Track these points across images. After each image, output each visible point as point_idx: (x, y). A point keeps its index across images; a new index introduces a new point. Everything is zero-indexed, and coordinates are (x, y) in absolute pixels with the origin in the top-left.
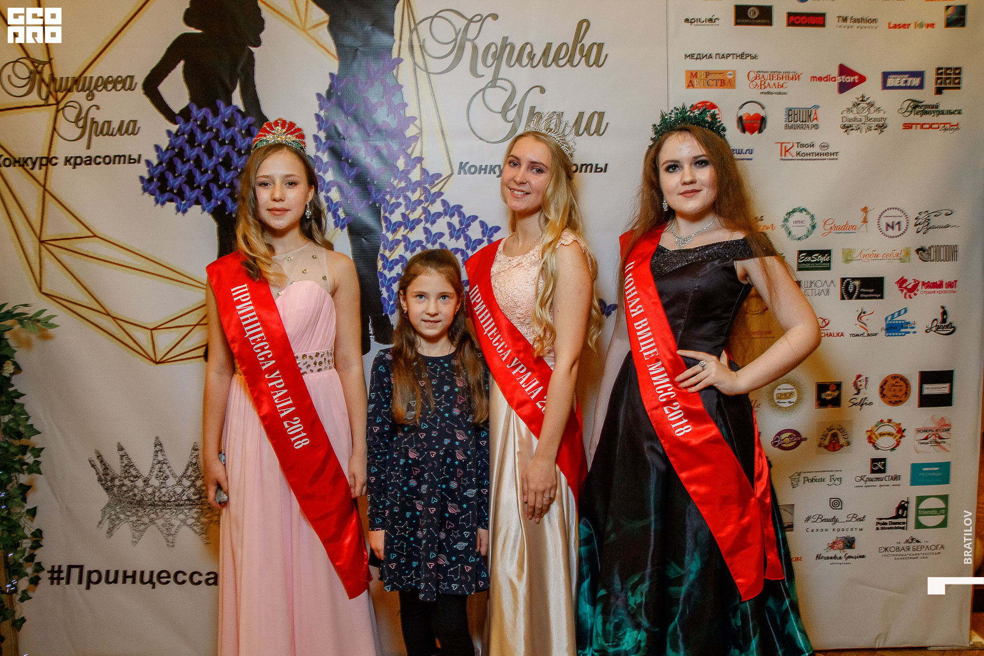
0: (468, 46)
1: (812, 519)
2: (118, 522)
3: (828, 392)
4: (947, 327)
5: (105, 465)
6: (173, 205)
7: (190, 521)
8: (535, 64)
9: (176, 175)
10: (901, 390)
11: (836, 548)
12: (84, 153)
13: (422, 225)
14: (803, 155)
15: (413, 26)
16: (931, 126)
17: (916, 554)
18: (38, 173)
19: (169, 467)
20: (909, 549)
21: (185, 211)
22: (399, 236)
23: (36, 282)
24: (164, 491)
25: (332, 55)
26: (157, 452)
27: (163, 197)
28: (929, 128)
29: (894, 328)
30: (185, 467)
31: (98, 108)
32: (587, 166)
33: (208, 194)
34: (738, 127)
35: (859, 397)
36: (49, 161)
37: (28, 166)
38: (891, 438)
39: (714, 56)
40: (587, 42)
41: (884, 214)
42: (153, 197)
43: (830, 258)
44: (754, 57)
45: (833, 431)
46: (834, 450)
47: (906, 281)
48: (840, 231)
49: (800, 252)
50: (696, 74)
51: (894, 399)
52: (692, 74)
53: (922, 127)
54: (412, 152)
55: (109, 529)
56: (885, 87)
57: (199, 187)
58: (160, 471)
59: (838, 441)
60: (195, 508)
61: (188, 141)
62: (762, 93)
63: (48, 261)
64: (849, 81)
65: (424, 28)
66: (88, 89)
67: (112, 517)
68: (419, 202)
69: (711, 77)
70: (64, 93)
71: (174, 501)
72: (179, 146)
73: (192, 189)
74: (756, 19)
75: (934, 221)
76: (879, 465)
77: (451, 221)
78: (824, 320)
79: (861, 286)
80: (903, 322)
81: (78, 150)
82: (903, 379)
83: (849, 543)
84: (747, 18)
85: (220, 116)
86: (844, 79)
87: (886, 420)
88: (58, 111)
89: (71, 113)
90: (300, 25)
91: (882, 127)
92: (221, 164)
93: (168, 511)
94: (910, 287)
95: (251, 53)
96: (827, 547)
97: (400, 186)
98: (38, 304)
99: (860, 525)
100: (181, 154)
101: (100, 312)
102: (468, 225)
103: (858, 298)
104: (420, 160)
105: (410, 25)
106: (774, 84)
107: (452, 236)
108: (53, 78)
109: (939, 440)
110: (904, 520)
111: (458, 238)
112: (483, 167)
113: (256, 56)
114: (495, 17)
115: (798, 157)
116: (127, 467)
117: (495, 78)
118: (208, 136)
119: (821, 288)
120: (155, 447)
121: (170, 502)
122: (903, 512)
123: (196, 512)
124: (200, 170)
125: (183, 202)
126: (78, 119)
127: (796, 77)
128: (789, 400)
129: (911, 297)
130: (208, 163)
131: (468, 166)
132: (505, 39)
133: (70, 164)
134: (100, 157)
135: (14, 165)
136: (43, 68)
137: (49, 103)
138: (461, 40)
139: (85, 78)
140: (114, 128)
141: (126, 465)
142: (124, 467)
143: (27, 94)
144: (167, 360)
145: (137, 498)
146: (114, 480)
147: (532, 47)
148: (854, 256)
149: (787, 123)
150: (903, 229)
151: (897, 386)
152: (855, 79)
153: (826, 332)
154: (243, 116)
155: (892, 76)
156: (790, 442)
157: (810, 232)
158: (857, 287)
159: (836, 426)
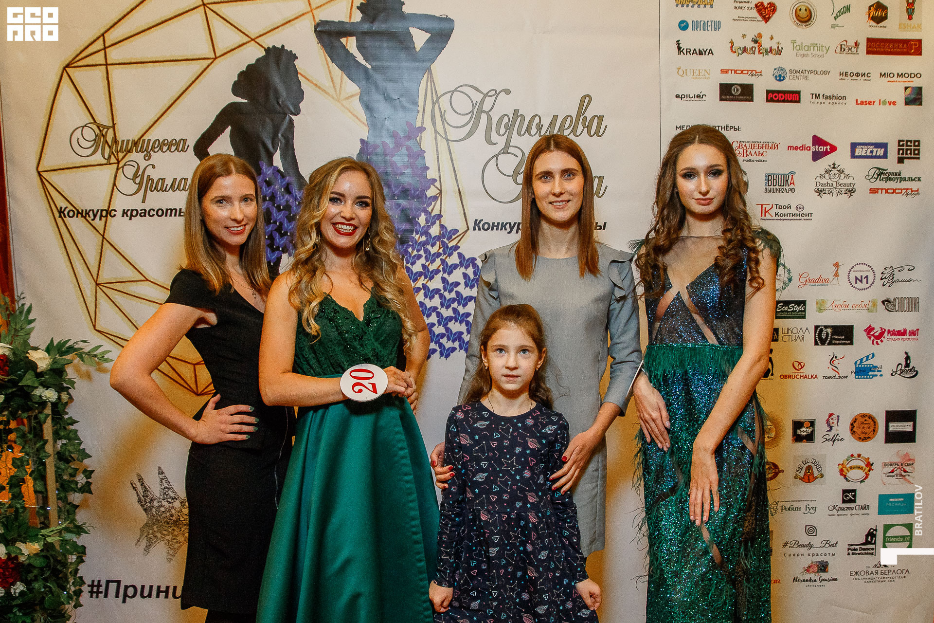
0: (484, 117)
1: (789, 545)
2: (155, 540)
3: (803, 429)
4: (911, 370)
5: (145, 487)
10: (869, 428)
11: (810, 571)
12: (140, 207)
13: (440, 274)
14: (781, 215)
15: (435, 99)
16: (894, 191)
17: (884, 578)
18: (99, 223)
20: (877, 573)
22: (419, 285)
23: (91, 320)
28: (893, 193)
29: (863, 371)
31: (154, 167)
35: (832, 434)
36: (108, 213)
37: (89, 216)
38: (862, 471)
40: (589, 114)
41: (854, 269)
43: (805, 308)
44: (737, 129)
45: (808, 465)
46: (809, 481)
47: (873, 329)
48: (815, 284)
49: (778, 303)
51: (863, 436)
53: (886, 191)
54: (432, 211)
55: (147, 547)
56: (853, 156)
59: (812, 474)
62: (744, 160)
63: (103, 302)
64: (822, 150)
65: (444, 101)
66: (145, 150)
67: (150, 536)
68: (438, 255)
70: (125, 153)
74: (739, 95)
75: (898, 276)
76: (850, 496)
77: (466, 272)
78: (800, 363)
79: (833, 333)
80: (871, 366)
81: (136, 203)
82: (870, 417)
83: (823, 567)
84: (731, 94)
85: (262, 176)
86: (818, 148)
87: (856, 455)
88: (118, 169)
89: (130, 171)
90: (335, 96)
91: (851, 192)
94: (876, 334)
95: (291, 121)
96: (803, 570)
97: (421, 240)
98: (95, 340)
99: (832, 550)
103: (830, 344)
104: (439, 217)
105: (432, 97)
106: (755, 152)
107: (466, 285)
108: (115, 140)
109: (904, 474)
110: (873, 546)
111: (472, 287)
112: (496, 224)
113: (295, 123)
114: (508, 92)
115: (777, 217)
116: (166, 490)
117: (508, 145)
122: (872, 539)
126: (135, 176)
127: (775, 147)
128: (768, 435)
129: (877, 344)
131: (482, 223)
132: (516, 112)
133: (127, 216)
134: (154, 210)
135: (77, 217)
136: (107, 132)
137: (111, 162)
138: (477, 111)
139: (143, 140)
140: (167, 185)
141: (165, 488)
142: (164, 490)
143: (92, 154)
144: (208, 392)
145: (174, 518)
146: (153, 501)
147: (540, 118)
148: (827, 306)
149: (767, 187)
150: (870, 282)
151: (866, 424)
152: (827, 149)
153: (802, 374)
154: (283, 176)
155: (859, 147)
156: (769, 474)
157: (786, 284)
158: (830, 334)
159: (811, 460)
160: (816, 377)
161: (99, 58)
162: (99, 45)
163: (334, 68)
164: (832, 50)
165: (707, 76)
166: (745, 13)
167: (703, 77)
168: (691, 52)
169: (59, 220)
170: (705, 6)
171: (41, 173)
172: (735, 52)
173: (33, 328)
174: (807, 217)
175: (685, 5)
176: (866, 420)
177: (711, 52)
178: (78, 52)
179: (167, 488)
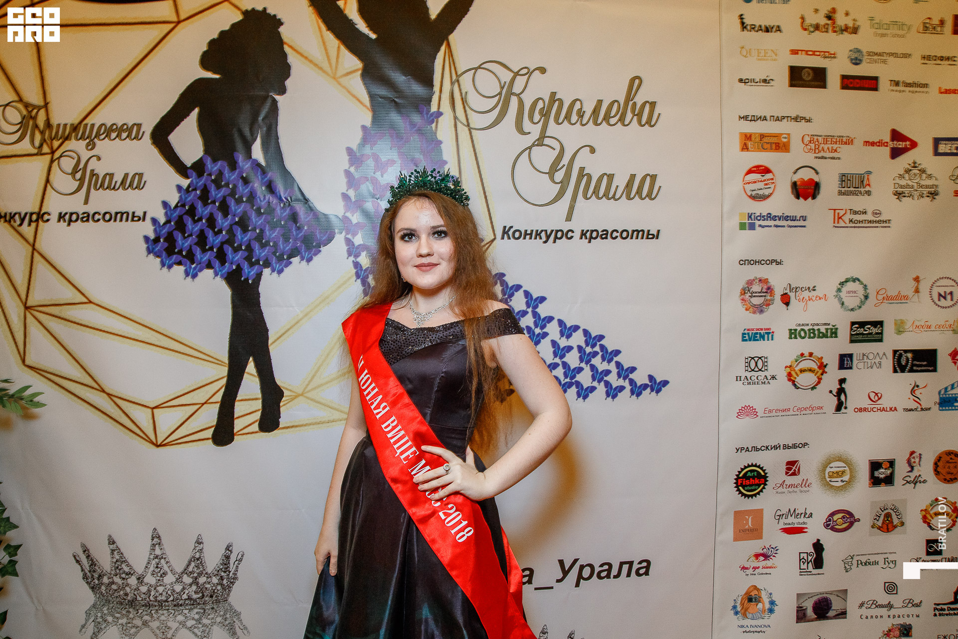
0: (514, 100)
1: (866, 605)
2: (104, 626)
3: (882, 470)
5: (92, 560)
6: (182, 268)
7: (190, 623)
8: (585, 121)
9: (186, 235)
10: (954, 467)
11: (891, 636)
12: (81, 209)
14: (856, 222)
15: (454, 77)
18: (27, 230)
19: (167, 562)
21: (194, 276)
23: (19, 353)
24: (160, 589)
25: (365, 106)
26: (154, 545)
27: (171, 260)
29: (947, 402)
30: (186, 562)
31: (99, 159)
32: (638, 231)
33: (222, 257)
34: (792, 193)
36: (40, 217)
37: (15, 221)
38: (947, 518)
39: (768, 118)
40: (639, 99)
41: (938, 284)
42: (158, 260)
43: (882, 330)
44: (809, 121)
45: (886, 512)
46: (888, 531)
48: (892, 302)
49: (853, 323)
50: (751, 136)
51: (948, 477)
52: (746, 136)
55: (94, 633)
56: (936, 153)
57: (211, 249)
58: (157, 567)
59: (892, 522)
60: (194, 608)
61: (200, 198)
62: (816, 157)
63: (34, 330)
64: (902, 146)
65: (466, 80)
66: (87, 138)
67: (98, 620)
69: (765, 140)
70: (61, 141)
71: (173, 600)
72: (190, 204)
73: (204, 251)
74: (809, 81)
76: (934, 546)
78: (876, 394)
79: (914, 359)
80: (957, 396)
81: (76, 204)
82: (956, 455)
83: (906, 631)
84: (801, 79)
85: (237, 171)
86: (897, 145)
88: (52, 161)
89: (68, 164)
90: (330, 73)
91: (933, 195)
92: (236, 223)
93: (165, 612)
95: (275, 102)
96: (882, 635)
98: (21, 379)
99: (914, 611)
100: (192, 212)
101: (93, 388)
102: (511, 295)
103: (911, 371)
105: (451, 77)
106: (828, 148)
108: (48, 124)
112: (529, 232)
113: (280, 105)
114: (543, 70)
115: (851, 225)
116: (118, 563)
117: (543, 136)
118: (223, 192)
119: (873, 361)
120: (153, 540)
121: (168, 602)
123: (197, 613)
124: (213, 229)
125: (193, 266)
126: (75, 171)
127: (849, 142)
128: (841, 479)
130: (223, 222)
131: (512, 230)
132: (553, 94)
133: (65, 221)
134: (99, 214)
136: (37, 113)
137: (43, 152)
138: (506, 94)
139: (85, 124)
140: (116, 182)
141: (117, 561)
142: (115, 563)
143: (17, 141)
144: (170, 442)
145: (129, 598)
146: (102, 578)
147: (581, 104)
148: (906, 327)
149: (841, 189)
150: (955, 299)
152: (906, 144)
153: (879, 407)
154: (264, 172)
155: (942, 142)
156: (843, 523)
157: (862, 303)
158: (910, 359)
159: (890, 506)
160: (895, 409)
163: (330, 36)
164: (913, 29)
165: (774, 57)
167: (770, 58)
168: (756, 29)
172: (805, 29)
174: (885, 224)
176: (951, 459)
177: (779, 29)
179: (120, 562)
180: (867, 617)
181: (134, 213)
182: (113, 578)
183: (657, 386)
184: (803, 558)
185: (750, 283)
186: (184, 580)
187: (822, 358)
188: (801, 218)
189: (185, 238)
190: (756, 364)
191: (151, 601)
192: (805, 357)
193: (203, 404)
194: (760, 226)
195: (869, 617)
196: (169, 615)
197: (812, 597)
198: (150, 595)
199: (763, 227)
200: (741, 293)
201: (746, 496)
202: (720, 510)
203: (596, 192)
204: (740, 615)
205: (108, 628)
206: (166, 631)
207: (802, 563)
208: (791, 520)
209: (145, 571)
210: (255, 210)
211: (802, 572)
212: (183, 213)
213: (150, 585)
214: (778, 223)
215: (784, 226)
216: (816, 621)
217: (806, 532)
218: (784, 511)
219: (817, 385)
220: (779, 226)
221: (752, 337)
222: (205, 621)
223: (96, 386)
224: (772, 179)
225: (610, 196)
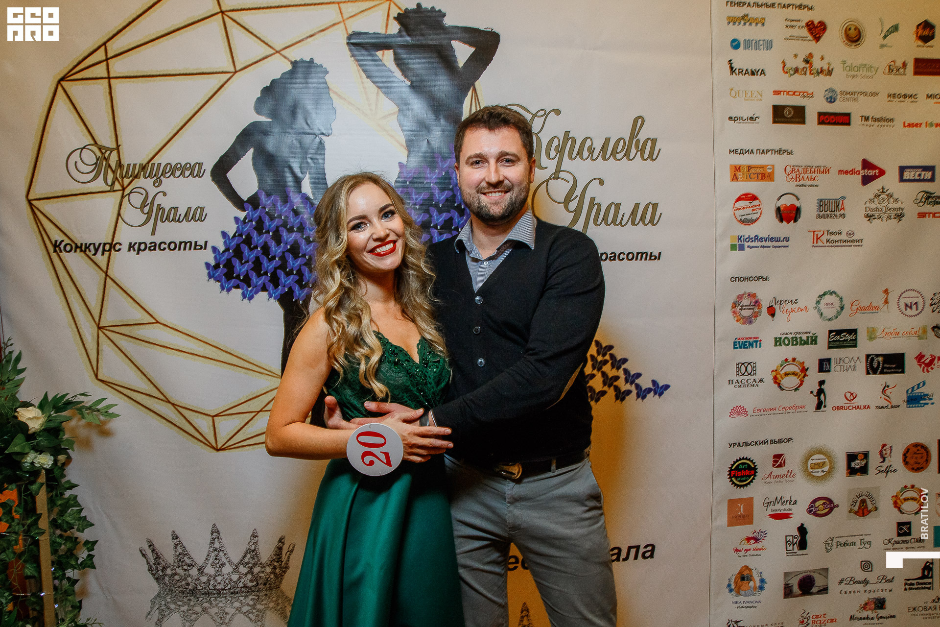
1: (845, 582)
2: (167, 613)
3: (857, 461)
5: (157, 554)
6: (240, 291)
7: (245, 609)
8: (594, 157)
9: (243, 261)
11: (867, 609)
12: (149, 239)
14: (832, 242)
18: (101, 259)
19: (225, 554)
20: (935, 608)
21: (251, 298)
23: (93, 368)
24: (219, 579)
26: (213, 539)
27: (230, 284)
29: (915, 399)
30: (243, 554)
31: (165, 194)
32: (642, 254)
33: (275, 280)
34: (777, 216)
35: (885, 465)
36: (112, 247)
37: (90, 251)
38: (914, 502)
39: (755, 151)
41: (903, 296)
42: (220, 283)
43: (856, 336)
44: (791, 153)
45: (862, 498)
46: (863, 515)
47: (924, 356)
48: (865, 312)
49: (830, 332)
50: (739, 168)
51: (916, 466)
52: (736, 168)
53: (934, 216)
55: (158, 620)
56: (902, 180)
57: (266, 273)
58: (216, 559)
59: (866, 507)
60: (249, 595)
61: (255, 228)
62: (797, 186)
63: (107, 347)
64: (871, 174)
66: (155, 175)
67: (162, 608)
69: (752, 171)
70: (131, 178)
71: (230, 589)
72: (247, 234)
73: (259, 275)
74: (792, 117)
76: (905, 528)
78: (852, 394)
79: (884, 362)
80: (922, 394)
81: (144, 235)
82: (923, 446)
83: (880, 604)
84: (784, 117)
85: (289, 203)
86: (867, 173)
88: (123, 197)
89: (137, 199)
90: (370, 115)
91: (900, 217)
92: (288, 250)
93: (223, 599)
94: (927, 361)
95: (322, 143)
96: (859, 608)
98: (96, 392)
99: (888, 586)
100: (248, 241)
101: (159, 399)
103: (882, 372)
106: (808, 177)
108: (120, 165)
110: (930, 580)
113: (327, 145)
114: (558, 112)
115: (828, 244)
116: (181, 556)
117: (558, 170)
118: (276, 223)
119: (849, 364)
120: (212, 534)
121: (226, 590)
122: (929, 573)
123: (251, 600)
124: (268, 257)
125: (250, 289)
126: (143, 205)
127: (826, 171)
128: (822, 470)
129: (928, 371)
130: (276, 250)
132: (567, 133)
133: (134, 250)
134: (165, 244)
135: (75, 251)
136: (110, 154)
137: (115, 189)
139: (152, 164)
140: (180, 215)
141: (179, 554)
142: (178, 556)
143: (93, 180)
144: (230, 446)
145: (190, 587)
146: (166, 569)
147: (592, 141)
148: (877, 334)
149: (819, 213)
150: (920, 308)
151: (918, 454)
152: (875, 173)
153: (854, 405)
154: (312, 204)
155: (907, 170)
156: (824, 509)
157: (839, 313)
158: (881, 363)
159: (864, 493)
160: (869, 407)
161: (101, 70)
162: (100, 55)
164: (880, 71)
165: (759, 97)
166: (796, 32)
167: (756, 98)
168: (744, 72)
169: (54, 256)
170: (757, 24)
171: (33, 202)
172: (787, 73)
173: (22, 380)
174: (857, 244)
175: (737, 23)
177: (763, 72)
178: (75, 63)
179: (182, 555)
180: (846, 593)
181: (196, 242)
182: (175, 569)
183: (659, 389)
184: (789, 541)
185: (740, 297)
186: (240, 570)
187: (804, 362)
188: (785, 239)
189: (242, 264)
190: (746, 369)
191: (210, 589)
192: (789, 362)
193: (258, 412)
194: (748, 247)
195: (848, 592)
196: (226, 602)
197: (797, 575)
198: (210, 584)
199: (752, 247)
200: (733, 306)
201: (738, 486)
202: (715, 499)
203: (605, 219)
204: (734, 592)
205: (171, 615)
206: (224, 617)
207: (788, 546)
208: (778, 506)
209: (205, 563)
210: (305, 239)
211: (789, 553)
212: (240, 242)
213: (210, 576)
214: (764, 243)
215: (769, 247)
216: (801, 596)
217: (791, 517)
218: (772, 499)
219: (799, 386)
220: (765, 247)
221: (742, 344)
222: (259, 607)
223: (162, 397)
224: (759, 205)
225: (618, 222)
